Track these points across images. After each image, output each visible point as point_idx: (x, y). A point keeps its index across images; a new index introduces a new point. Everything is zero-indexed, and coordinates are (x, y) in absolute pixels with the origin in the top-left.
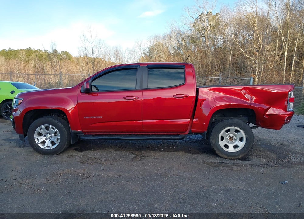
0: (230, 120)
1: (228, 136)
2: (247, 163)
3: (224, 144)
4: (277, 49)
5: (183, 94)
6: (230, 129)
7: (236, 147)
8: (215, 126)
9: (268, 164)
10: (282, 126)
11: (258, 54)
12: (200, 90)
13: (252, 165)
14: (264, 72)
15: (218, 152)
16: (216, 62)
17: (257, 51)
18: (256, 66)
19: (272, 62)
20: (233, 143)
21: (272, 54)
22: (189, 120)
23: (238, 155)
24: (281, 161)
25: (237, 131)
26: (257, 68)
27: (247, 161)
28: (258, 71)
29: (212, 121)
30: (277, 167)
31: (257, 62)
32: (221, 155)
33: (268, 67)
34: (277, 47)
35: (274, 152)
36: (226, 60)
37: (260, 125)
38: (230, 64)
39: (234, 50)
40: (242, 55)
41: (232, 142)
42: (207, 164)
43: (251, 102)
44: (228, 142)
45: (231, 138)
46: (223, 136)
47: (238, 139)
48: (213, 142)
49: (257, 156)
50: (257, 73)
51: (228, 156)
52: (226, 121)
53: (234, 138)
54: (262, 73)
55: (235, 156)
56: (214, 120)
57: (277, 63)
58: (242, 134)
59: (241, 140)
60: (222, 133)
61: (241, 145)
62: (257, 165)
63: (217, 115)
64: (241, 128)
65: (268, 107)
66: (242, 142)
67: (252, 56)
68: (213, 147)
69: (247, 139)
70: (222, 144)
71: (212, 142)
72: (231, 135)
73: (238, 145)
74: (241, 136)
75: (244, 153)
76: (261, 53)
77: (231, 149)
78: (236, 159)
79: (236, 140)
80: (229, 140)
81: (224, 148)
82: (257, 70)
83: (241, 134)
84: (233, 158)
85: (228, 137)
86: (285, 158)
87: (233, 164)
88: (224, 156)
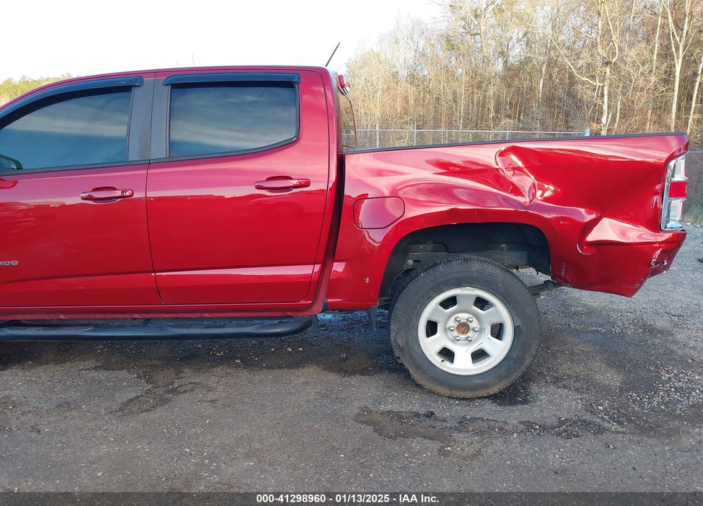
0: (456, 266)
1: (453, 318)
2: (513, 415)
3: (439, 348)
4: (655, 57)
5: (289, 178)
6: (459, 295)
7: (479, 355)
8: (404, 288)
9: (588, 417)
10: (641, 283)
11: (608, 70)
12: (352, 163)
13: (529, 425)
14: (623, 116)
15: (416, 375)
16: (506, 96)
17: (607, 63)
18: (603, 103)
19: (642, 89)
20: (469, 341)
21: (641, 69)
22: (317, 268)
23: (486, 386)
24: (634, 401)
25: (481, 303)
26: (605, 107)
27: (517, 403)
28: (608, 114)
29: (405, 268)
30: (618, 432)
31: (606, 92)
32: (428, 385)
33: (633, 102)
34: (656, 52)
35: (617, 361)
36: (531, 89)
37: (566, 281)
38: (540, 100)
39: (551, 63)
40: (571, 76)
41: (467, 339)
42: (369, 423)
43: (531, 201)
44: (455, 340)
45: (464, 327)
46: (434, 319)
47: (488, 329)
48: (399, 341)
49: (557, 381)
50: (604, 120)
51: (451, 387)
52: (441, 268)
53: (475, 324)
54: (618, 119)
55: (474, 388)
56: (410, 262)
57: (655, 92)
58: (500, 311)
59: (498, 331)
60: (431, 310)
61: (498, 350)
62: (549, 423)
63: (421, 247)
64: (495, 293)
65: (594, 216)
66: (501, 340)
67: (593, 77)
68: (399, 358)
69: (517, 330)
70: (430, 347)
71: (395, 341)
72: (463, 317)
73: (488, 349)
74: (496, 321)
75: (506, 377)
76: (615, 68)
77: (463, 365)
78: (478, 398)
79: (481, 331)
80: (455, 333)
81: (437, 360)
82: (606, 112)
83: (498, 313)
84: (469, 395)
85: (452, 323)
86: (650, 387)
87: (463, 424)
88: (439, 389)
